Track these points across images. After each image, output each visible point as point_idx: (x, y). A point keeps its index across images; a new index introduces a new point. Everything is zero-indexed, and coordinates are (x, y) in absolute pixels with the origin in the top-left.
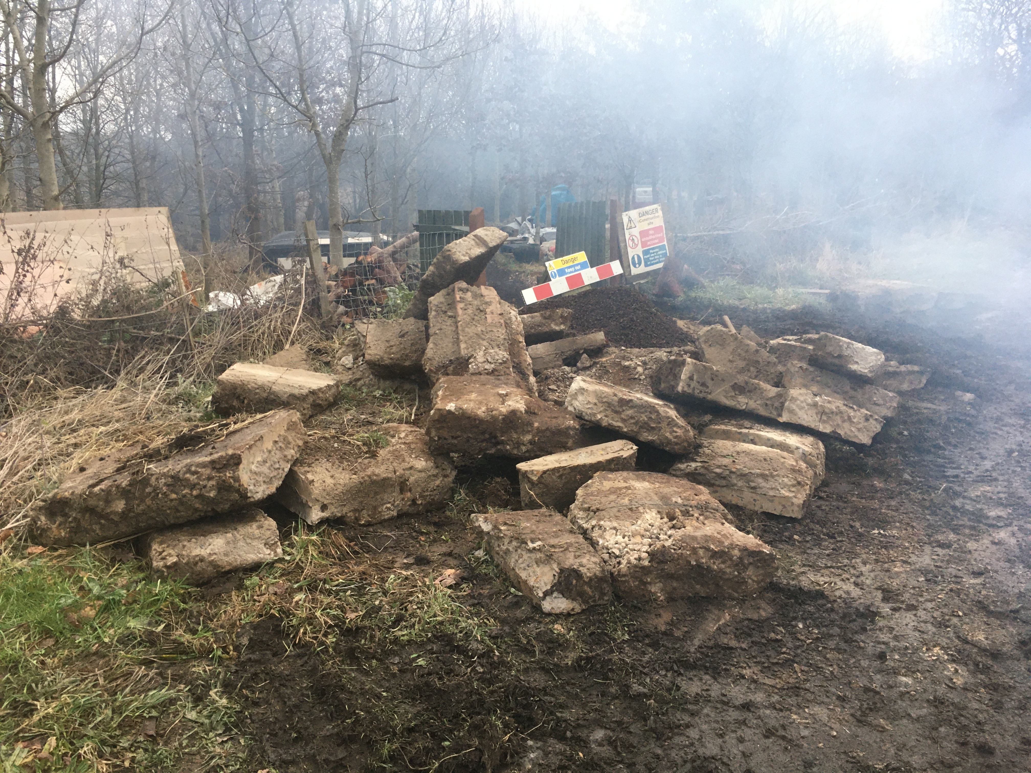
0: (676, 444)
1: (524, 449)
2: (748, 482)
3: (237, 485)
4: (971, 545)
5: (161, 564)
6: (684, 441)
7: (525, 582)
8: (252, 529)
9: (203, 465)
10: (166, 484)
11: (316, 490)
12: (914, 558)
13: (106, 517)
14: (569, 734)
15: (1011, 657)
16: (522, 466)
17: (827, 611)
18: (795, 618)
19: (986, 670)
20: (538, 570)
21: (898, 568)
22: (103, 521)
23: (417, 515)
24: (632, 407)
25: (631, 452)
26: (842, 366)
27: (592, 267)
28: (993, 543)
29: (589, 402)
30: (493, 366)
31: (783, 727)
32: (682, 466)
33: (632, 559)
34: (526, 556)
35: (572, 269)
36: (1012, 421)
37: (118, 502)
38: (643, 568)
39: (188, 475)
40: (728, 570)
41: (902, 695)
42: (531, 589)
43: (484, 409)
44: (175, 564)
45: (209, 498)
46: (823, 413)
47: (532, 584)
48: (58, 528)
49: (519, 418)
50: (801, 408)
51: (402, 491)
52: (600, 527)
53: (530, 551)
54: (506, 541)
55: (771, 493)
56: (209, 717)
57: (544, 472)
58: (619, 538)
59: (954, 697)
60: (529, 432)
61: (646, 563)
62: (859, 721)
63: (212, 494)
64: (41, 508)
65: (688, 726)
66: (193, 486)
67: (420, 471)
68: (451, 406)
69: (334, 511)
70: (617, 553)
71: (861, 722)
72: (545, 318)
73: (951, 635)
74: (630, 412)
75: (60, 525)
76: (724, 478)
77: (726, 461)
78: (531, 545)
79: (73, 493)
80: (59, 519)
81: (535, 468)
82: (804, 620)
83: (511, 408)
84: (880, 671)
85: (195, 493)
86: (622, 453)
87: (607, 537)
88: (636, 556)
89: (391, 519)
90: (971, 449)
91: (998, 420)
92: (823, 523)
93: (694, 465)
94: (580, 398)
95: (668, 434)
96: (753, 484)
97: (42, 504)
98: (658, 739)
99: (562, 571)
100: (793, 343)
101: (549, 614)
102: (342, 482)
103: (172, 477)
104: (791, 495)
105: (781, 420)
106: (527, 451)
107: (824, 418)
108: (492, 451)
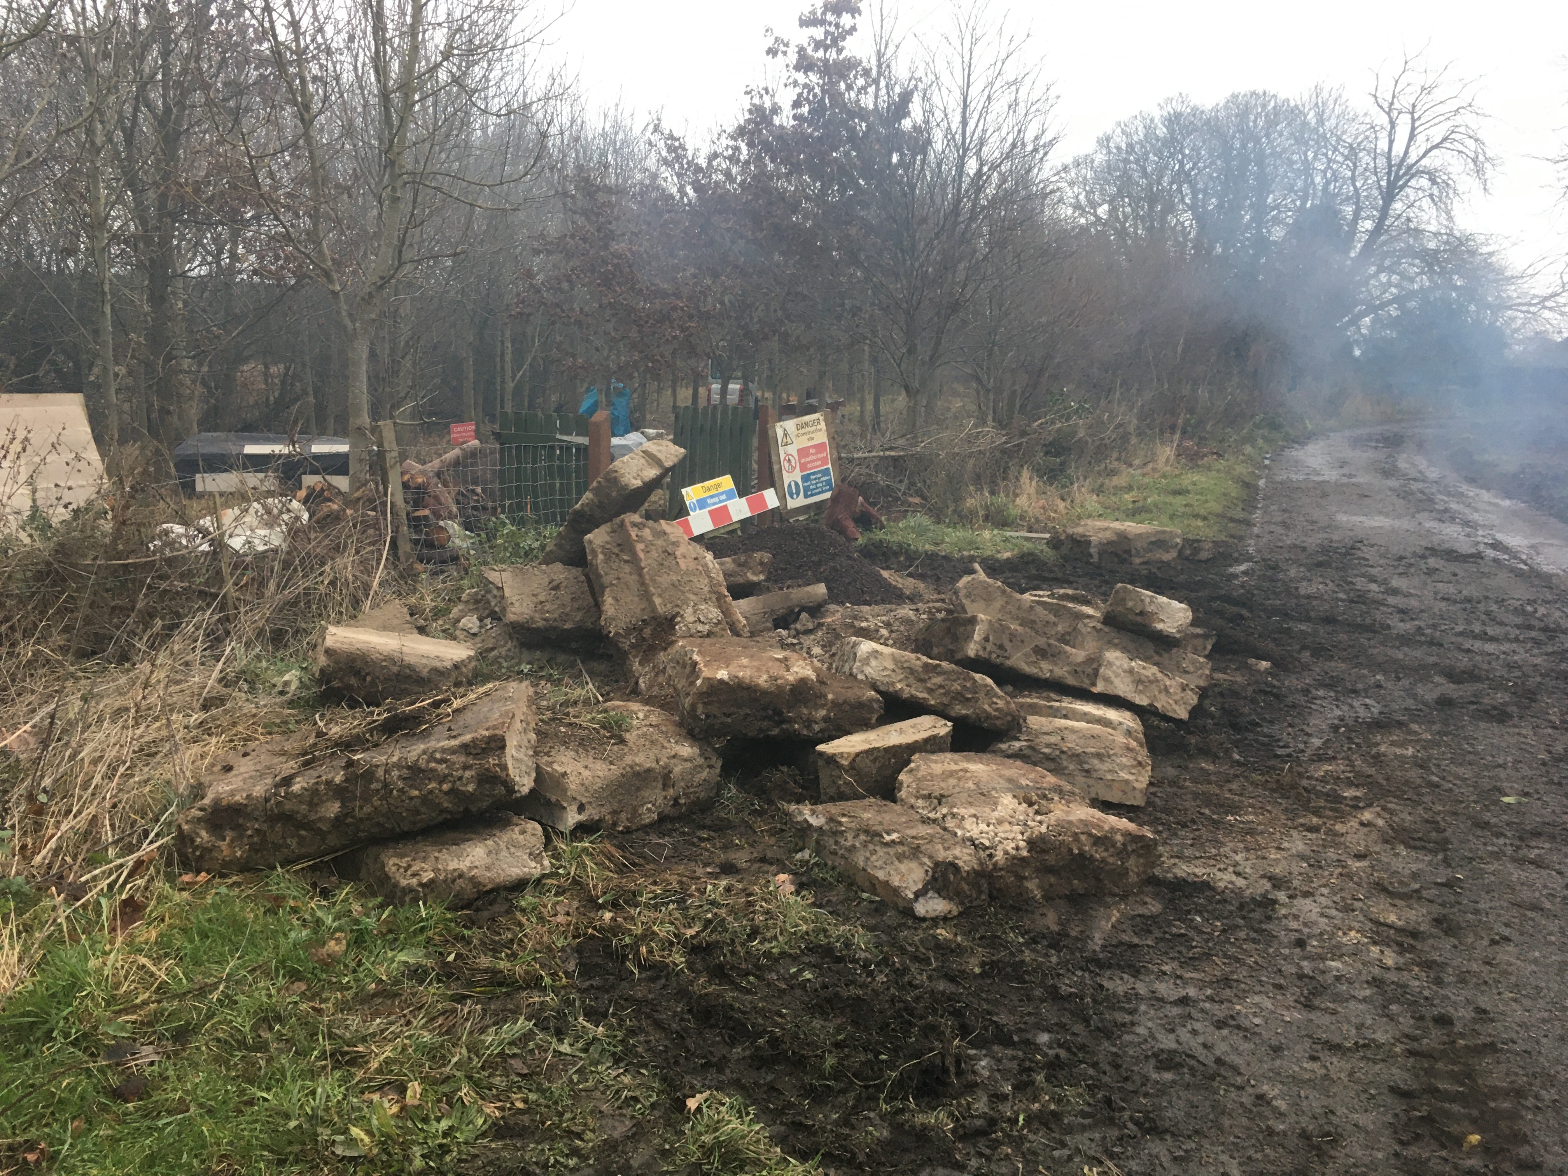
0: (997, 718)
1: (817, 728)
2: (1081, 763)
3: (504, 774)
4: (1339, 827)
5: (414, 881)
6: (1007, 714)
7: (887, 883)
8: (514, 834)
9: (453, 751)
10: (400, 777)
11: (573, 785)
12: (1285, 845)
13: (308, 825)
14: (1016, 1038)
15: (1432, 936)
16: (821, 748)
17: (1219, 902)
18: (1189, 912)
19: (1412, 949)
20: (903, 867)
21: (1273, 855)
22: (303, 833)
23: (680, 818)
24: (939, 674)
25: (947, 730)
26: (1145, 626)
27: (740, 496)
28: (1362, 824)
29: (885, 669)
30: (707, 627)
31: (1232, 1017)
32: (1004, 746)
33: (1009, 848)
34: (881, 851)
35: (716, 500)
36: (1321, 693)
37: (329, 804)
38: (1023, 859)
39: (433, 765)
40: (1111, 860)
41: (1338, 978)
42: (896, 891)
43: (765, 677)
44: (432, 881)
45: (463, 793)
46: (1139, 681)
47: (897, 884)
48: (231, 845)
49: (811, 688)
50: (1117, 675)
51: (665, 787)
52: (954, 816)
53: (887, 844)
54: (850, 835)
55: (1109, 777)
56: (585, 1050)
57: (858, 755)
58: (983, 827)
59: (1393, 976)
60: (823, 706)
61: (1025, 853)
62: (1306, 1006)
63: (471, 788)
64: (199, 820)
65: (1133, 1024)
66: (443, 779)
67: (686, 760)
68: (722, 674)
69: (592, 813)
70: (987, 843)
71: (1308, 1006)
72: (740, 565)
73: (1361, 918)
74: (938, 680)
75: (232, 841)
76: (1053, 760)
77: (1053, 739)
78: (887, 838)
79: (248, 797)
80: (229, 835)
81: (841, 750)
82: (1200, 913)
83: (800, 676)
84: (1305, 958)
85: (445, 787)
86: (936, 731)
87: (968, 827)
88: (1013, 845)
89: (652, 825)
90: (1290, 725)
91: (1306, 692)
92: (1168, 811)
93: (1017, 744)
94: (874, 663)
95: (986, 707)
96: (1086, 767)
97: (200, 814)
98: (1108, 1038)
99: (937, 864)
100: (1045, 599)
101: (924, 919)
102: (600, 774)
103: (409, 768)
104: (1131, 778)
105: (1095, 690)
106: (821, 731)
107: (1141, 687)
108: (775, 732)
